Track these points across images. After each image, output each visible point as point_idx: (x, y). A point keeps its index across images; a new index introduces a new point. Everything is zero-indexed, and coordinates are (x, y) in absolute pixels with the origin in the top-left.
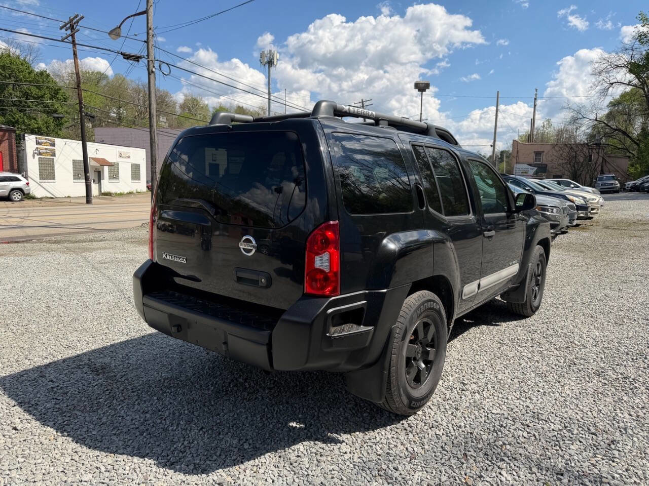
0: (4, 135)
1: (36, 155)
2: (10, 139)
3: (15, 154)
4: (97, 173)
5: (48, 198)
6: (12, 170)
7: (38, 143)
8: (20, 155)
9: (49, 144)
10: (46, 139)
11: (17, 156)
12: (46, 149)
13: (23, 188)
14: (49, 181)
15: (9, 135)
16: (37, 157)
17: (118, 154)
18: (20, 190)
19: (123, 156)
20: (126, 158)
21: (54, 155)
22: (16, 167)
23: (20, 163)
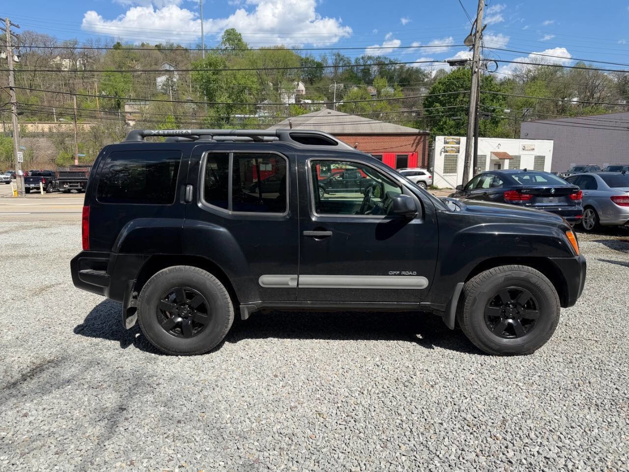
0: (421, 138)
1: (443, 153)
2: (424, 141)
3: (427, 153)
4: (497, 166)
5: (447, 188)
6: (423, 167)
7: (446, 143)
8: (431, 153)
9: (455, 142)
10: (453, 139)
11: (429, 155)
12: (452, 147)
13: (426, 181)
14: (451, 174)
15: (424, 138)
16: (443, 154)
17: (521, 147)
18: (424, 182)
19: (526, 149)
20: (529, 150)
21: (459, 152)
22: (426, 164)
23: (430, 160)
